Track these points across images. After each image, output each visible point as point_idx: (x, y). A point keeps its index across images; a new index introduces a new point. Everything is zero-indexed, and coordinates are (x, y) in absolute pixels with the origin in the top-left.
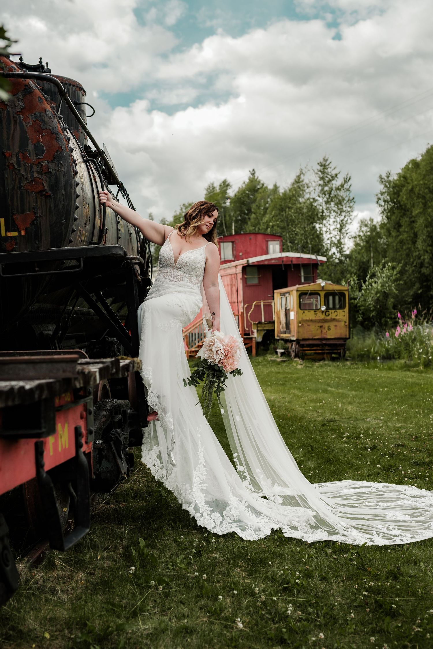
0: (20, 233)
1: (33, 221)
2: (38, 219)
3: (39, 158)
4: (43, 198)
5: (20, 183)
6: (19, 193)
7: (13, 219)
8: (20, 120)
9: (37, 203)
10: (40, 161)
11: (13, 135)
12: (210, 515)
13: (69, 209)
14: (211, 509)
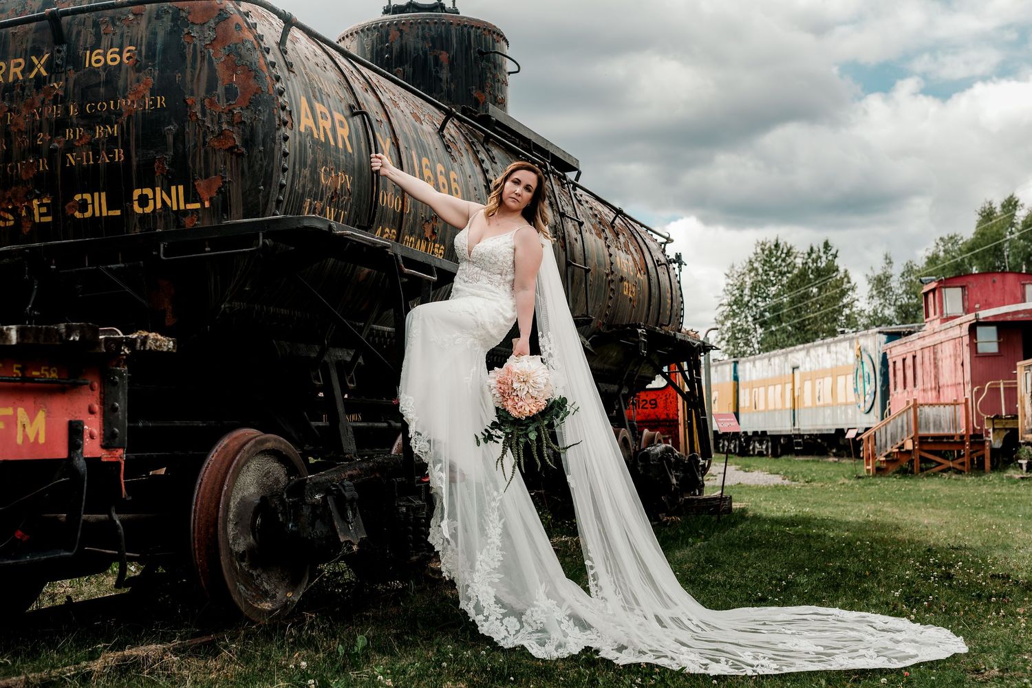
0: (203, 204)
1: (219, 188)
2: (227, 185)
3: (230, 104)
4: (234, 157)
5: (204, 138)
6: (202, 151)
7: (194, 186)
8: (209, 56)
9: (225, 164)
10: (231, 107)
11: (199, 75)
12: (501, 619)
13: (270, 170)
14: (503, 611)
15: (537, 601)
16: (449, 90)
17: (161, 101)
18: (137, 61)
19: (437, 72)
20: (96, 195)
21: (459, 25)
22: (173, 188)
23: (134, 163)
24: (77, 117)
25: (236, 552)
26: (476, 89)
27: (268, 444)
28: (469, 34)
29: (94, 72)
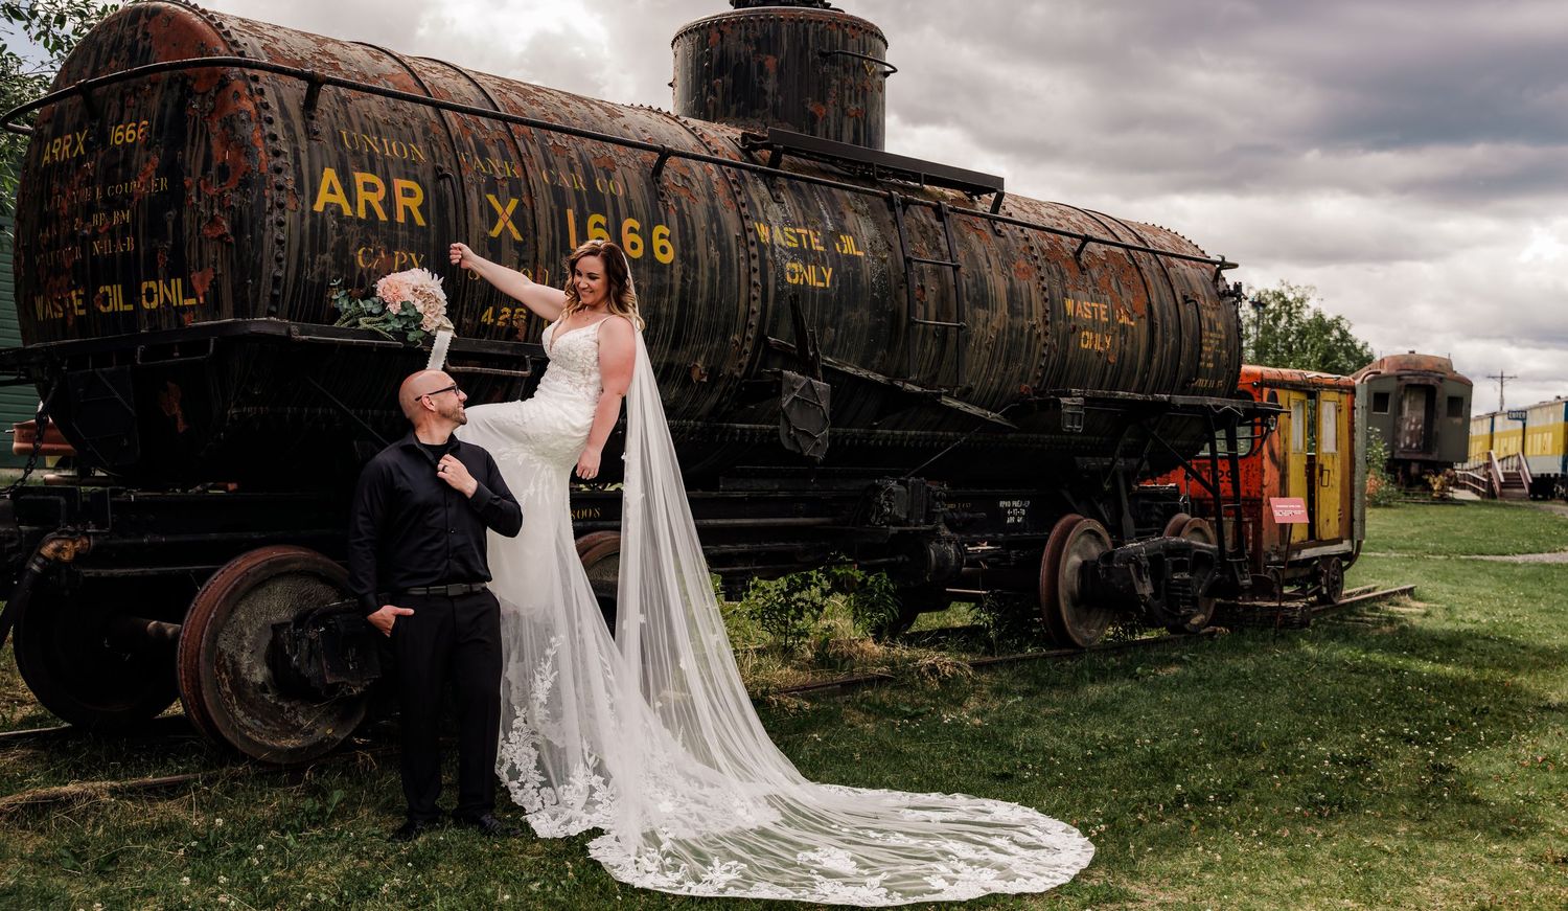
0: (198, 300)
1: (212, 282)
2: (218, 279)
3: (222, 187)
4: (224, 247)
5: (198, 225)
6: (197, 240)
7: (190, 279)
8: (207, 130)
9: (216, 255)
10: (223, 190)
11: (197, 152)
12: (539, 789)
13: (258, 261)
14: (543, 779)
15: (573, 777)
16: (775, 105)
17: (164, 182)
18: (147, 138)
19: (761, 82)
20: (114, 286)
21: (791, 20)
22: (173, 281)
23: (142, 253)
24: (102, 201)
25: (254, 683)
26: (813, 101)
27: (292, 565)
28: (806, 31)
29: (115, 149)
